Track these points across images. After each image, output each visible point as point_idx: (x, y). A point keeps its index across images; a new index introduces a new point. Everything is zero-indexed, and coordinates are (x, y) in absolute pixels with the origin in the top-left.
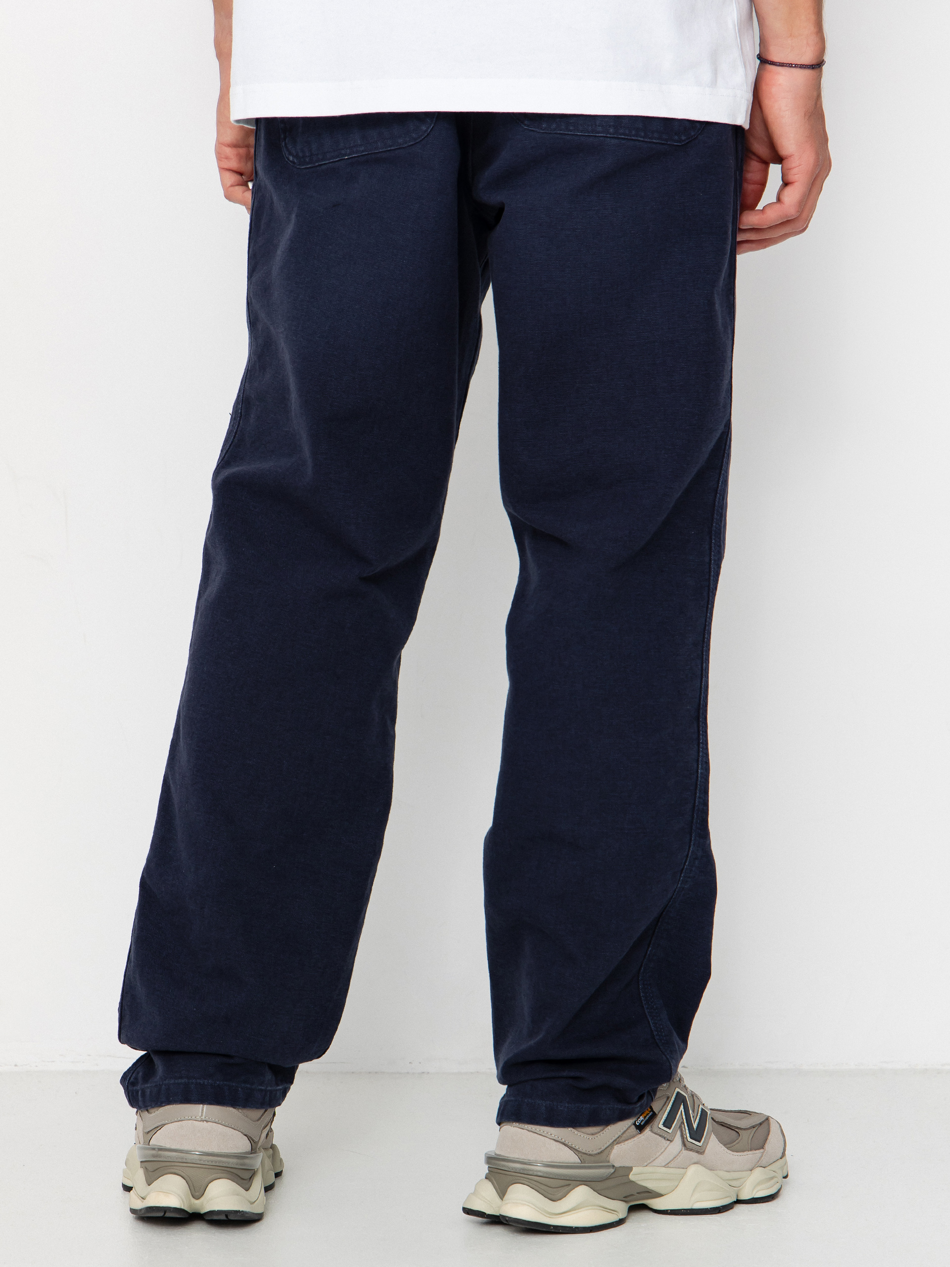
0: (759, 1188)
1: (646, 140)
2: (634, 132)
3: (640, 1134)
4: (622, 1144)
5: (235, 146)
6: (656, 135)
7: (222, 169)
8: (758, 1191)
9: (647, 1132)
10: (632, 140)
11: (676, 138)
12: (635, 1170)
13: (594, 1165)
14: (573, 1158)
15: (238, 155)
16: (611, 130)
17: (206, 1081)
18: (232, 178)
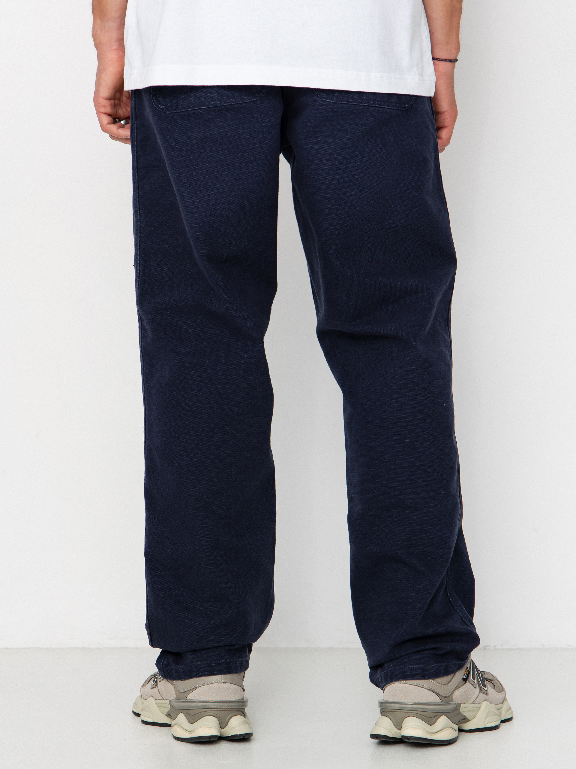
0: (507, 714)
1: (388, 107)
2: (383, 103)
3: (465, 683)
4: (458, 690)
5: (109, 99)
6: (394, 104)
7: (98, 113)
8: (508, 715)
9: (468, 683)
10: (382, 107)
11: (403, 106)
12: (462, 705)
13: (448, 703)
14: (437, 699)
15: (111, 105)
16: (372, 102)
17: (221, 661)
18: (106, 119)
